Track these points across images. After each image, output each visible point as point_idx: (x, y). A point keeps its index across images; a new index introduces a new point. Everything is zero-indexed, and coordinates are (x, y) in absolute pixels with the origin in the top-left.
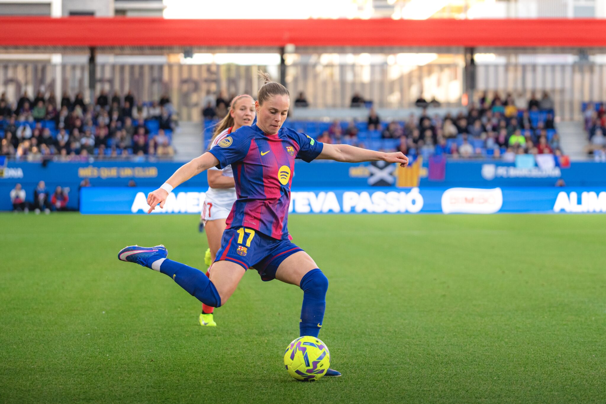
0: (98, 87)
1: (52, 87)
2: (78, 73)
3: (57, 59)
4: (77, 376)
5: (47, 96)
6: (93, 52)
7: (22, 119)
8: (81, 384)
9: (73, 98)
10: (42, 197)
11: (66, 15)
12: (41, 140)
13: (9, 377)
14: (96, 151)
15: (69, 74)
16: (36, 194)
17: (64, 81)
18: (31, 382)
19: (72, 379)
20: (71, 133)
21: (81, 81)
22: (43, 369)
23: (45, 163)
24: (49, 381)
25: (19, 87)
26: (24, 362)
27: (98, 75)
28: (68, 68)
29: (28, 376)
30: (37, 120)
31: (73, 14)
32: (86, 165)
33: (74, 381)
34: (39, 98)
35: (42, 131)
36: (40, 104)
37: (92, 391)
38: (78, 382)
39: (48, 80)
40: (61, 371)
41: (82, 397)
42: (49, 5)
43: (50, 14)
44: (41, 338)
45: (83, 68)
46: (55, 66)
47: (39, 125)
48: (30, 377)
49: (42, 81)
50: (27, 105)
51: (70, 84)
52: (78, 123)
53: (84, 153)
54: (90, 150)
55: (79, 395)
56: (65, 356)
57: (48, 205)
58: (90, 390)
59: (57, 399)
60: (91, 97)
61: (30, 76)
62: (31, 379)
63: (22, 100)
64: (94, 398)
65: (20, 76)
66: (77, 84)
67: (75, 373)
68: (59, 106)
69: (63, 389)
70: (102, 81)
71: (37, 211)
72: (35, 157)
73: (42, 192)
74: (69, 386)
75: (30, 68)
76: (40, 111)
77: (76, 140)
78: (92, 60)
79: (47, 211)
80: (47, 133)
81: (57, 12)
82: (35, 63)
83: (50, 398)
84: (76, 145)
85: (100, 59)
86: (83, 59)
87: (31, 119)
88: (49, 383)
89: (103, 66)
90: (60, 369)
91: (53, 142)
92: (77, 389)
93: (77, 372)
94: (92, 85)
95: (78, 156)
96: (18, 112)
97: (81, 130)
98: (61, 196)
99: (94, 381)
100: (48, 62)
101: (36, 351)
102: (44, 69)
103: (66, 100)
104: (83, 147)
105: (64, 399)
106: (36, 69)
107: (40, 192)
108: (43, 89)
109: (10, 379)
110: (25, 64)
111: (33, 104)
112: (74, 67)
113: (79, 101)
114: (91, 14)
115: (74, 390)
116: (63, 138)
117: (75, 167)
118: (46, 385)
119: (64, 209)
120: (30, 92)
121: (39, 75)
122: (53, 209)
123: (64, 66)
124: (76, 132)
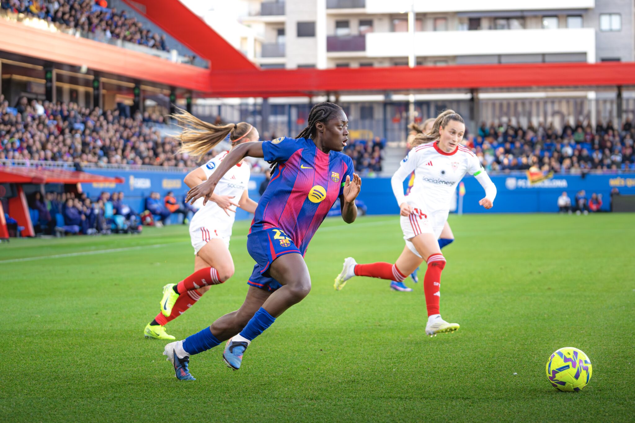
0: (624, 116)
1: (588, 116)
2: (608, 106)
3: (592, 95)
4: (616, 339)
5: (585, 123)
6: (620, 88)
7: (566, 141)
8: (619, 345)
9: (605, 124)
10: (581, 202)
11: (599, 62)
12: (580, 158)
13: (565, 340)
14: (623, 166)
15: (601, 107)
16: (577, 200)
17: (598, 113)
18: (581, 344)
19: (612, 341)
20: (603, 153)
21: (611, 112)
22: (590, 334)
23: (584, 176)
24: (595, 343)
25: (563, 116)
26: (575, 328)
27: (624, 107)
28: (601, 103)
29: (579, 339)
30: (577, 142)
31: (604, 60)
32: (615, 177)
33: (615, 343)
34: (579, 126)
35: (580, 151)
36: (580, 130)
37: (628, 350)
38: (618, 344)
39: (585, 112)
40: (604, 335)
41: (621, 355)
42: (585, 54)
43: (586, 61)
44: (587, 310)
45: (612, 102)
46: (590, 101)
47: (579, 147)
48: (580, 340)
49: (580, 112)
50: (569, 132)
51: (602, 114)
52: (609, 144)
53: (614, 168)
54: (618, 165)
55: (619, 354)
56: (606, 323)
57: (586, 208)
58: (627, 350)
59: (602, 357)
60: (619, 125)
61: (572, 109)
62: (581, 341)
63: (566, 128)
64: (631, 356)
65: (564, 109)
66: (607, 114)
67: (615, 337)
68: (594, 132)
69: (606, 349)
70: (627, 111)
71: (578, 213)
72: (575, 171)
73: (582, 198)
74: (610, 347)
75: (572, 103)
76: (580, 135)
77: (607, 157)
78: (619, 96)
79: (586, 212)
80: (585, 152)
81: (592, 59)
82: (575, 98)
83: (596, 356)
84: (608, 161)
85: (626, 94)
86: (612, 95)
87: (573, 142)
88: (595, 344)
89: (628, 100)
90: (603, 334)
91: (589, 159)
92: (617, 349)
93: (616, 336)
94: (619, 116)
95: (609, 170)
96: (562, 137)
97: (612, 151)
98: (597, 201)
99: (630, 343)
100: (585, 98)
101: (584, 320)
102: (582, 104)
103: (599, 127)
104: (613, 162)
105: (607, 357)
106: (576, 104)
107: (580, 199)
108: (581, 118)
109: (565, 341)
110: (568, 99)
111: (574, 131)
112: (605, 101)
113: (610, 127)
114: (618, 60)
115: (615, 350)
116: (597, 156)
117: (606, 178)
118: (593, 346)
119: (599, 211)
120: (572, 122)
121: (579, 108)
122: (590, 211)
123: (597, 101)
124: (607, 152)
